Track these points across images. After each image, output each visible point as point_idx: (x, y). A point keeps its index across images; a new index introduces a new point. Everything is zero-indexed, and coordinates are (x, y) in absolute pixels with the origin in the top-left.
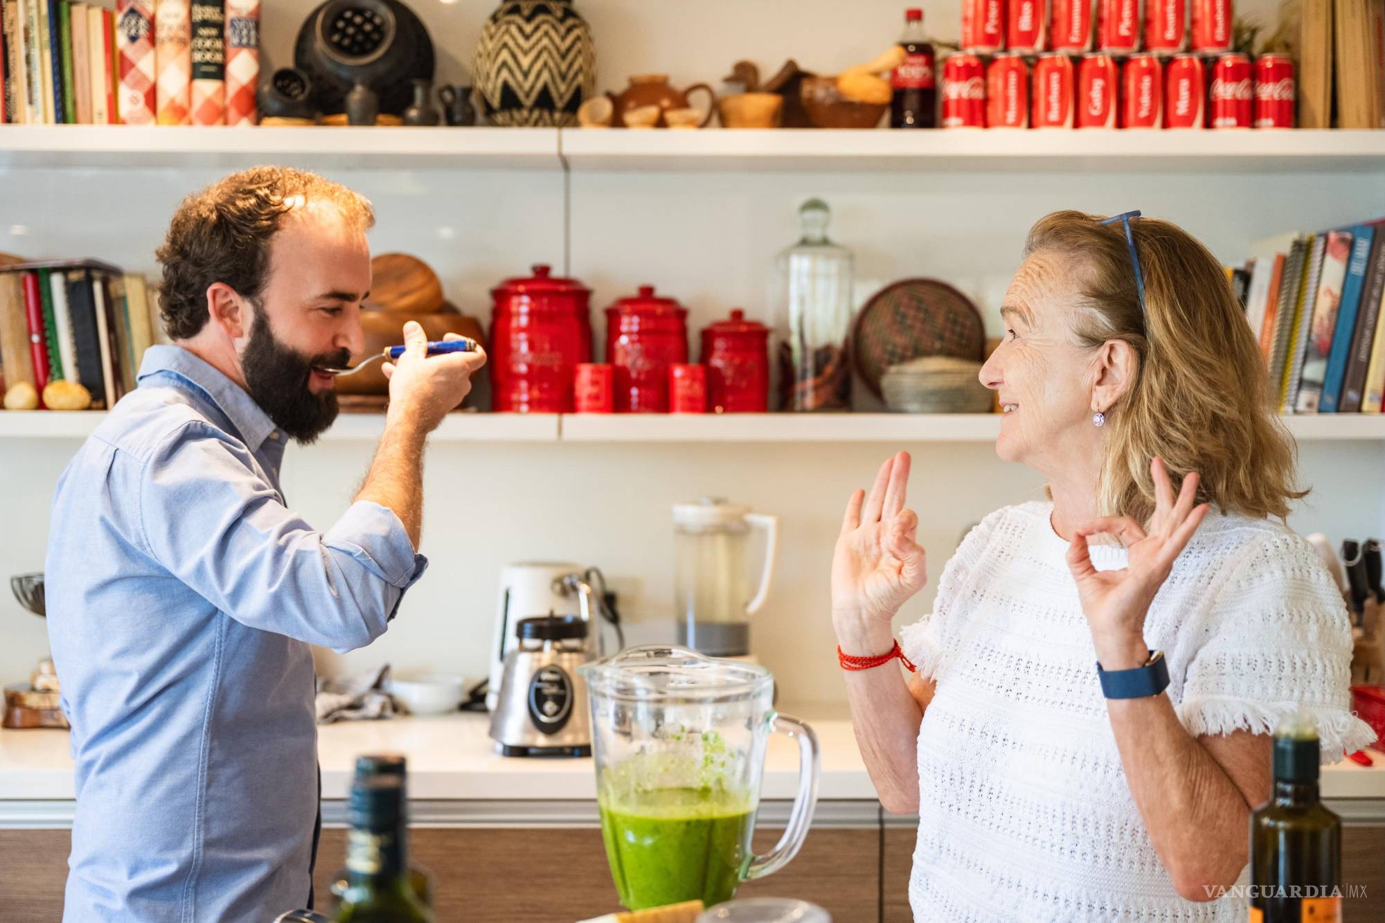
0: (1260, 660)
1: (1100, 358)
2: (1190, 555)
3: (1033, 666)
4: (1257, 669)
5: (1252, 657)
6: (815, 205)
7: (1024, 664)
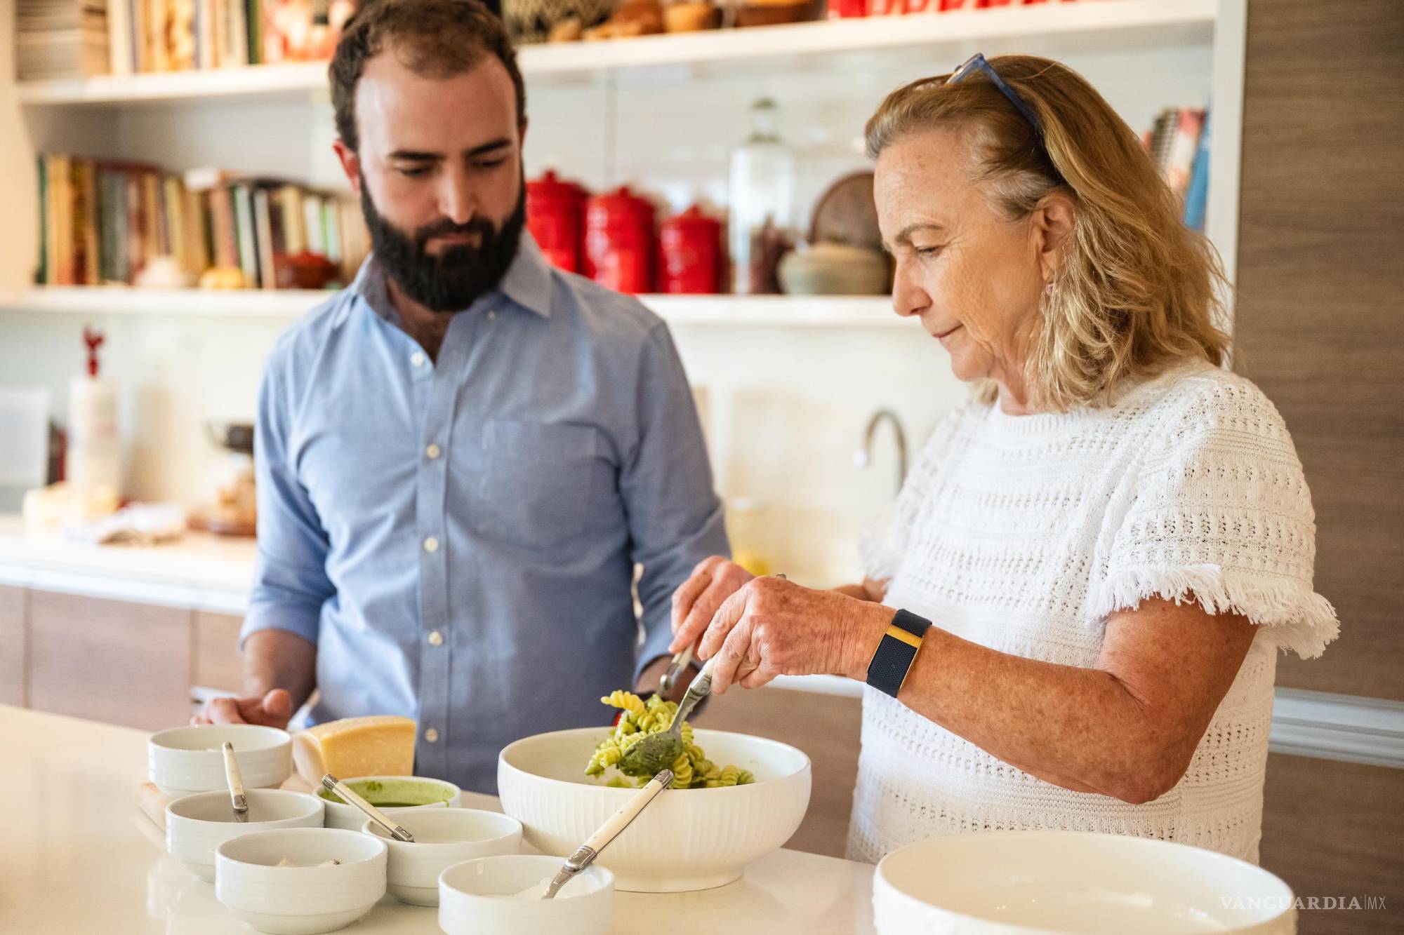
0: (1179, 520)
1: (1036, 224)
2: (1133, 417)
3: (974, 561)
4: (1175, 531)
5: (1170, 518)
6: (766, 104)
7: (965, 559)
